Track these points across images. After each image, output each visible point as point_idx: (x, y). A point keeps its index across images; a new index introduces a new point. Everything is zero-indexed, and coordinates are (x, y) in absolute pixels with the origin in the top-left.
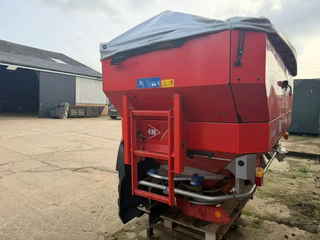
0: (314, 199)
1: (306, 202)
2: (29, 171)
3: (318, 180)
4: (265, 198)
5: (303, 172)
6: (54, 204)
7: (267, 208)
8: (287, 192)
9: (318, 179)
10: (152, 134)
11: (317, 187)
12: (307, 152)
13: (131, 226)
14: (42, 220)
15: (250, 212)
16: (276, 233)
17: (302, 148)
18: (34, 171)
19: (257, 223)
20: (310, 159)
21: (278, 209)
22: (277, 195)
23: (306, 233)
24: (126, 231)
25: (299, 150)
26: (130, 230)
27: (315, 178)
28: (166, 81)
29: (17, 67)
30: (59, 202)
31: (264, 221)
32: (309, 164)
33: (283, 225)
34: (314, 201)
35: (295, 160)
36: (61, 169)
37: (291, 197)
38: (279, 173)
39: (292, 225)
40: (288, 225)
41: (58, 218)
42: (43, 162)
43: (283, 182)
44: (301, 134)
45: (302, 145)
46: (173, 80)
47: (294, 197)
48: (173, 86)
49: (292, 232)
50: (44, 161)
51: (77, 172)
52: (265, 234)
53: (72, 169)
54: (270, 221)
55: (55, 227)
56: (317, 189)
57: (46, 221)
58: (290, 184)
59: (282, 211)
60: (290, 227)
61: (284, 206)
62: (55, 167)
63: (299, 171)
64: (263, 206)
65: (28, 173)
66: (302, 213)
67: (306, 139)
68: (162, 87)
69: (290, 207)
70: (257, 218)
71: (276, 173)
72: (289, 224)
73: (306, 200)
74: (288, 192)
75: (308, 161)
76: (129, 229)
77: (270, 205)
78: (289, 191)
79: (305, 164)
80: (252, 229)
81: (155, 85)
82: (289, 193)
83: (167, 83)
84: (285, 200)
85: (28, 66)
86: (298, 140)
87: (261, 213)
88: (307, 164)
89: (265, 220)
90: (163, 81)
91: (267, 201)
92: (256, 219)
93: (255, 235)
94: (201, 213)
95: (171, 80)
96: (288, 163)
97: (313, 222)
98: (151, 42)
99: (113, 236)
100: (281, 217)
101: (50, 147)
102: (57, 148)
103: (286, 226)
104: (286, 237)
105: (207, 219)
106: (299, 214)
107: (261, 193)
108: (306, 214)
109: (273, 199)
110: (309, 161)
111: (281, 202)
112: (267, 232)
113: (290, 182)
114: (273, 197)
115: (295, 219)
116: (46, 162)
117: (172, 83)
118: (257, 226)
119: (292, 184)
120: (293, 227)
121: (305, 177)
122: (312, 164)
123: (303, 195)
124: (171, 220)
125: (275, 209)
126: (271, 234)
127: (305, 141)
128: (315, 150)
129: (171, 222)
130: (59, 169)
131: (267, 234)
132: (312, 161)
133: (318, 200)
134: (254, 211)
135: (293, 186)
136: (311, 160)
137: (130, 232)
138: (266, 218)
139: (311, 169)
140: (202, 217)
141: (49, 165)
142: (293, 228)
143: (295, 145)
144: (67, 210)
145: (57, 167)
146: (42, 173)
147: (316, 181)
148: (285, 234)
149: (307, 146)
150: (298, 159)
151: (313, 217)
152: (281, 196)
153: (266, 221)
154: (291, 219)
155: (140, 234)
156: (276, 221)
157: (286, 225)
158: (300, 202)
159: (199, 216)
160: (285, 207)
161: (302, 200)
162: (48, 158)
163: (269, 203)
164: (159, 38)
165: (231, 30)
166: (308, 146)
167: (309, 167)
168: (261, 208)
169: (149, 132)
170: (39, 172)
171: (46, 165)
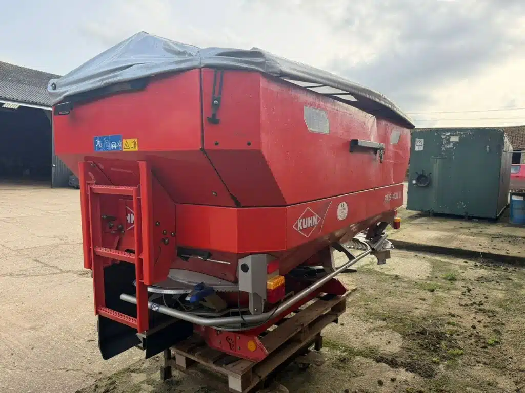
0: (449, 323)
1: (433, 329)
2: (11, 275)
3: (468, 294)
4: (371, 321)
5: (449, 280)
6: (33, 328)
7: (368, 337)
8: (410, 312)
9: (469, 292)
10: (132, 222)
11: (462, 305)
12: (465, 249)
13: (143, 363)
14: (6, 352)
15: (340, 343)
16: (367, 376)
17: (462, 240)
18: (17, 275)
19: (343, 360)
20: (467, 260)
21: (385, 338)
22: (391, 317)
23: (414, 377)
24: (133, 371)
25: (453, 245)
26: (139, 369)
27: (465, 289)
28: (129, 141)
29: (18, 105)
30: (42, 324)
31: (356, 357)
32: (465, 268)
33: (383, 365)
34: (447, 327)
35: (443, 260)
36: (62, 272)
37: (413, 321)
38: (409, 282)
39: (397, 364)
40: (390, 365)
41: (33, 349)
42: (35, 261)
43: (410, 296)
44: (470, 218)
45: (464, 237)
46: (136, 140)
47: (418, 320)
48: (137, 149)
49: (393, 376)
50: (38, 259)
51: (87, 277)
52: (348, 378)
53: (79, 273)
54: (366, 357)
55: (23, 363)
56: (461, 307)
57: (12, 354)
58: (420, 299)
59: (389, 343)
60: (392, 367)
61: (396, 334)
62: (53, 269)
63: (444, 279)
64: (364, 333)
65: (8, 277)
66: (421, 346)
67: (475, 227)
68: (124, 150)
69: (405, 335)
70: (347, 353)
71: (404, 282)
72: (393, 363)
73: (436, 325)
74: (412, 312)
75: (465, 262)
76: (139, 367)
77: (375, 333)
78: (415, 310)
79: (457, 268)
80: (332, 370)
81: (115, 146)
82: (412, 314)
83: (130, 145)
84: (402, 324)
85: (32, 103)
86: (462, 228)
87: (356, 345)
88: (461, 267)
89: (357, 355)
90: (124, 141)
91: (372, 326)
92: (344, 354)
93: (333, 380)
94: (230, 344)
95: (133, 140)
96: (431, 265)
97: (432, 360)
98: (104, 82)
99: (110, 379)
100: (385, 352)
101: (55, 237)
102: (66, 237)
103: (387, 366)
104: (380, 383)
105: (237, 352)
106: (415, 347)
107: (367, 314)
108: (427, 347)
109: (383, 323)
110: (467, 262)
111: (394, 329)
112: (354, 375)
113: (423, 296)
114: (384, 320)
115: (406, 354)
116: (40, 260)
117: (135, 145)
118: (341, 365)
119: (424, 300)
120: (397, 368)
121: (448, 289)
122: (468, 268)
123: (434, 317)
124: (185, 354)
125: (381, 339)
126: (358, 378)
127: (473, 230)
128: (480, 245)
129: (184, 358)
130: (58, 271)
131: (352, 379)
132: (471, 263)
133: (454, 325)
134: (346, 342)
135: (424, 302)
136: (470, 260)
137: (138, 373)
138: (360, 353)
139: (463, 275)
140: (231, 349)
141: (46, 265)
142: (397, 370)
143: (452, 237)
144: (50, 338)
145: (57, 268)
146: (29, 278)
147: (464, 295)
148: (380, 379)
149: (470, 237)
150: (449, 259)
151: (436, 352)
152: (398, 319)
153: (358, 358)
154: (398, 355)
155: (153, 376)
156: (373, 358)
157: (387, 364)
158: (424, 328)
159: (226, 349)
160: (397, 337)
161: (429, 326)
162: (47, 254)
163: (374, 329)
164: (114, 77)
165: (201, 68)
166: (473, 238)
167: (463, 272)
168: (359, 336)
169: (128, 218)
170: (25, 276)
171: (41, 265)
